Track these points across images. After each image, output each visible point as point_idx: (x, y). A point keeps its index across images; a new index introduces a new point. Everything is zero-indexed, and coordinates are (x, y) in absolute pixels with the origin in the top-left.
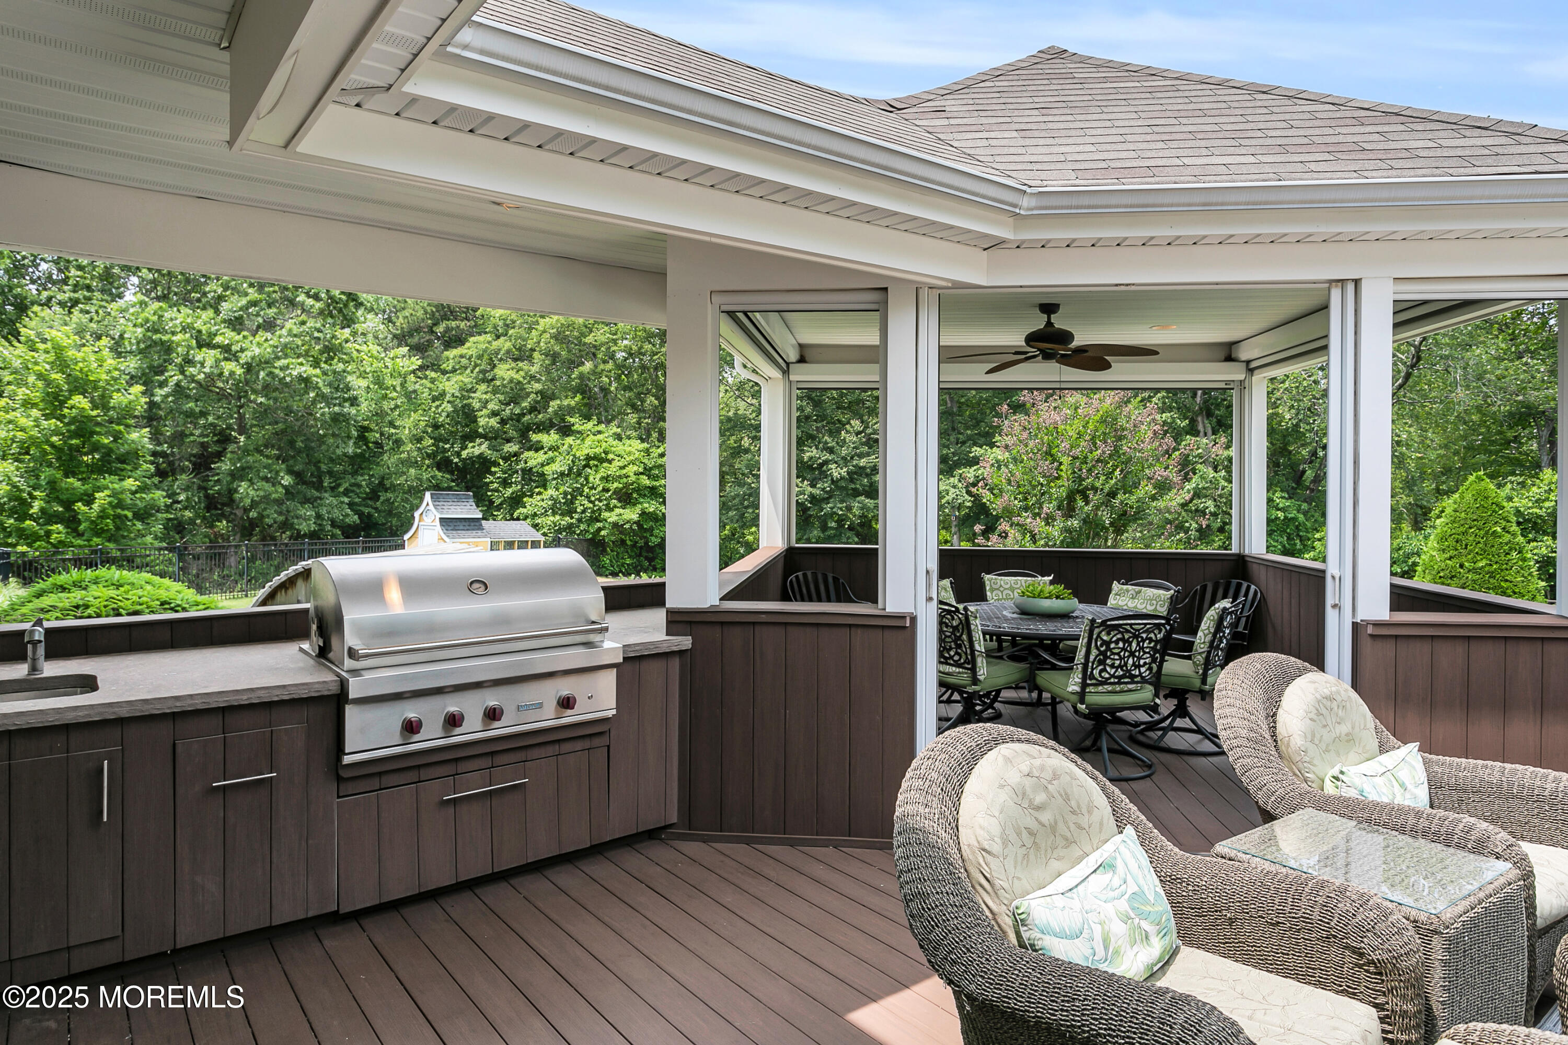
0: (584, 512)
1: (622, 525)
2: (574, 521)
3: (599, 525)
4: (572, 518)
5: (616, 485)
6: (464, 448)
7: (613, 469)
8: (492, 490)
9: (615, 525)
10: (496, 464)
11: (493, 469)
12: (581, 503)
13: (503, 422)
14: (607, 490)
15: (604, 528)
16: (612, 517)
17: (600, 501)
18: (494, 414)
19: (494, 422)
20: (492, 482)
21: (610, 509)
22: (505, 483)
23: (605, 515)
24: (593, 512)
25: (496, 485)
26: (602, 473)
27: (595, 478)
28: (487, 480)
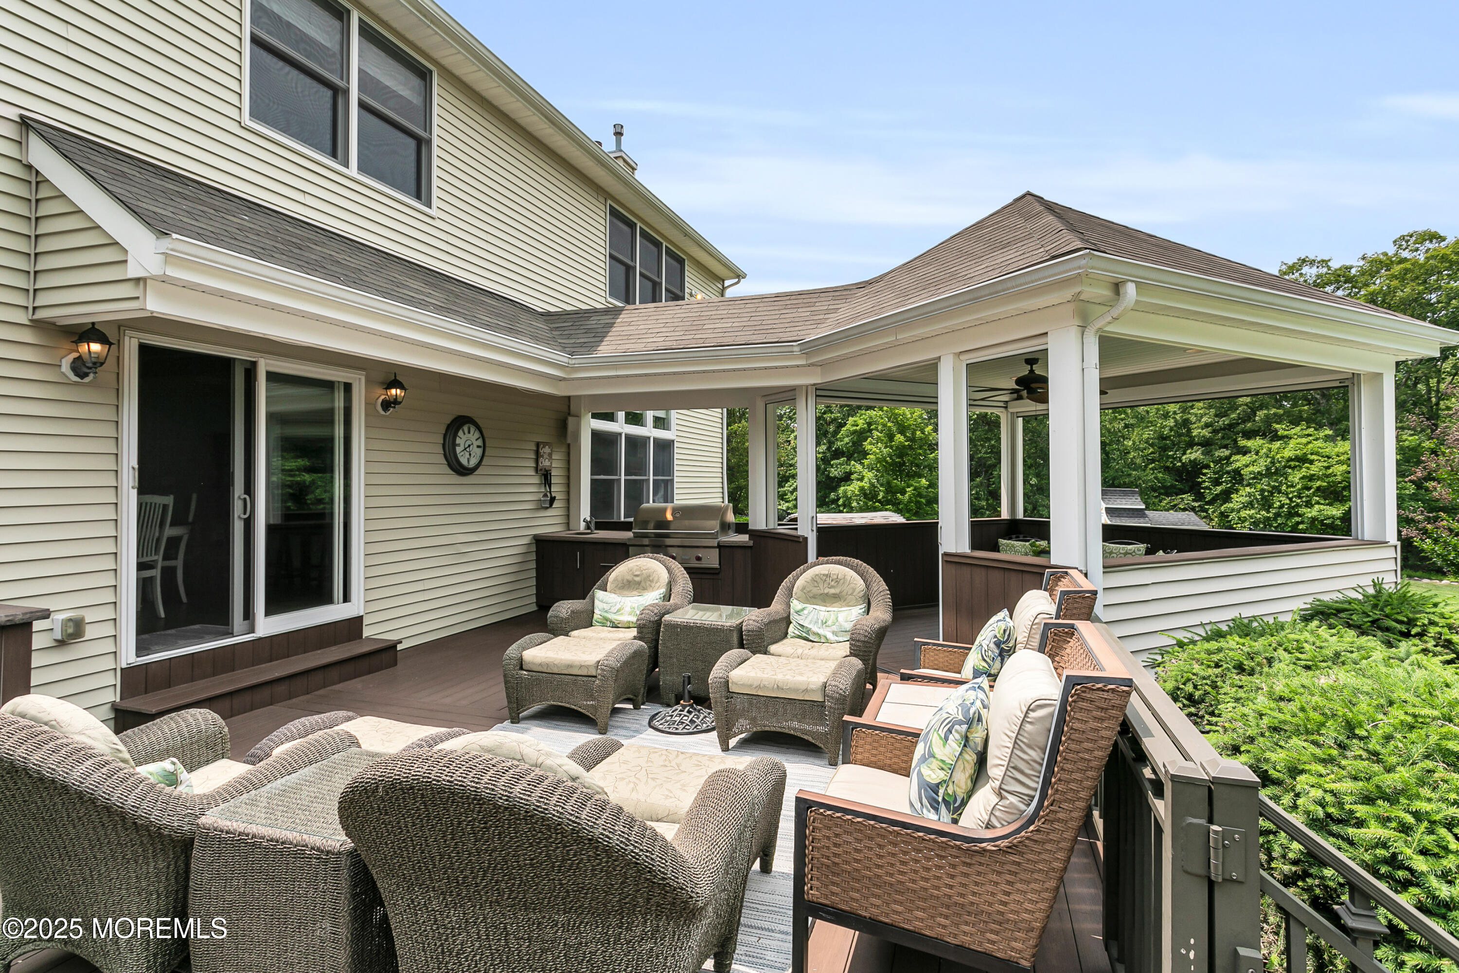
0: (1282, 506)
1: (1323, 520)
2: (1271, 515)
3: (1299, 519)
4: (1268, 512)
5: (1319, 483)
6: (1184, 454)
7: (1314, 469)
8: (1203, 488)
9: (1314, 520)
10: (1207, 467)
11: (1205, 471)
12: (1279, 500)
13: (1215, 432)
14: (1309, 489)
15: (1302, 522)
16: (1313, 512)
17: (1300, 497)
18: (1207, 425)
19: (1206, 433)
20: (1204, 481)
21: (1309, 505)
22: (1217, 482)
23: (1302, 510)
24: (1290, 507)
25: (1207, 484)
26: (1304, 472)
27: (1296, 477)
28: (1200, 480)
